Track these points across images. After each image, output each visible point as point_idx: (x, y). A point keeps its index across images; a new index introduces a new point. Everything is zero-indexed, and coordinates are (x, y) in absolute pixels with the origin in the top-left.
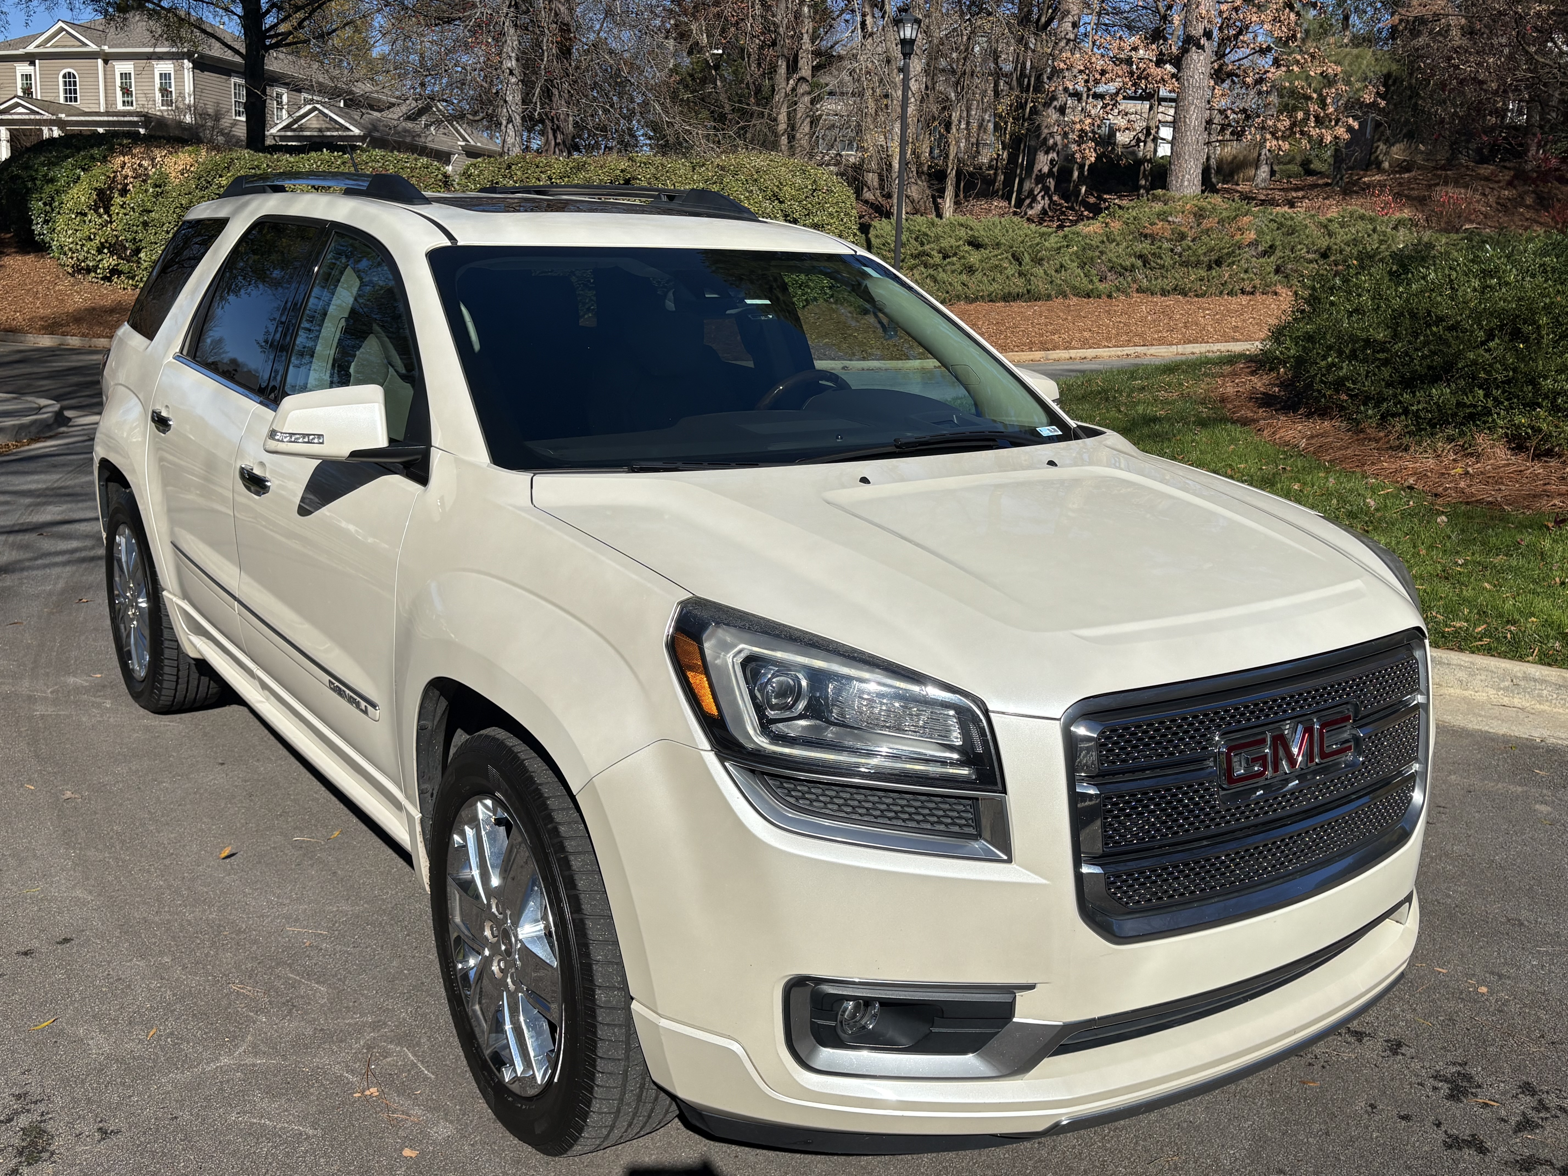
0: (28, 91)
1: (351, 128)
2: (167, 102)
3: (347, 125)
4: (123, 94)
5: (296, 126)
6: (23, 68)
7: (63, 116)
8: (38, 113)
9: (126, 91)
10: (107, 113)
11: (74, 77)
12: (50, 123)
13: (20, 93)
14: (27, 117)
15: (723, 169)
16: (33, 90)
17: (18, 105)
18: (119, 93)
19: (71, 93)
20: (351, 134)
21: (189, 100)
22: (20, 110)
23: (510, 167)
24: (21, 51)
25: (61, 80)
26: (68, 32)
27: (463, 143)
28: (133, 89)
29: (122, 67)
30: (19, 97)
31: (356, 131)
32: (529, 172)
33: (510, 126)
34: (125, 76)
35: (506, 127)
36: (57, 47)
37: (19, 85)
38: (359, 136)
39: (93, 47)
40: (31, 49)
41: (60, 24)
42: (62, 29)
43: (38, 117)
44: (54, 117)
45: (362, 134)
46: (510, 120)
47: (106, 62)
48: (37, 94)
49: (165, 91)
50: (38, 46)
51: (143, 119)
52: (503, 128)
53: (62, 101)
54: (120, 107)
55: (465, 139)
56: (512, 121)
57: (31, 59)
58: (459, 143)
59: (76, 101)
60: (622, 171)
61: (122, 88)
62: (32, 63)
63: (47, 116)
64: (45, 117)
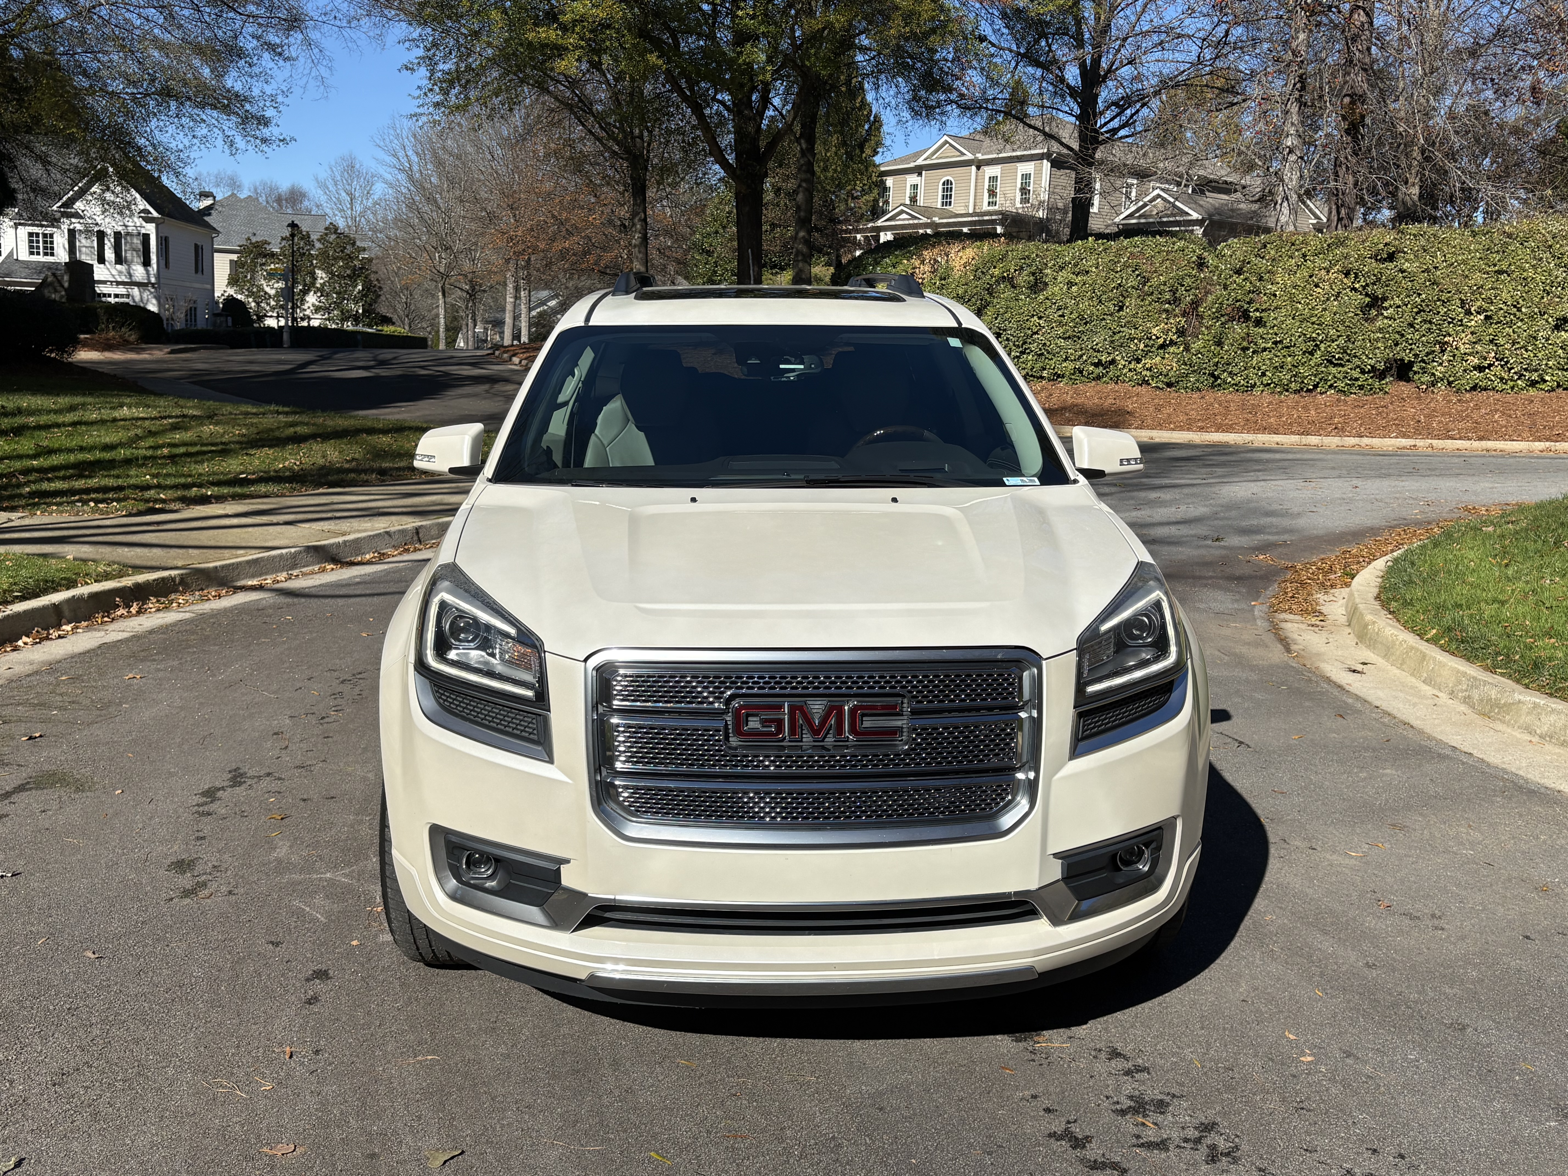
0: (913, 199)
1: (1190, 212)
2: (1024, 200)
3: (1186, 209)
4: (990, 195)
5: (1137, 215)
6: (912, 179)
7: (936, 219)
8: (916, 218)
9: (992, 193)
10: (975, 214)
11: (951, 184)
12: (926, 225)
13: (908, 202)
14: (907, 222)
15: (1510, 236)
16: (918, 198)
17: (902, 212)
18: (986, 195)
19: (947, 198)
20: (1190, 218)
21: (1044, 196)
22: (904, 216)
23: (1265, 246)
24: (912, 165)
25: (941, 187)
26: (951, 145)
27: (1315, 221)
28: (998, 191)
29: (990, 171)
30: (904, 205)
31: (1195, 216)
32: (1283, 250)
33: (1285, 204)
34: (993, 179)
35: (1281, 205)
36: (941, 158)
37: (908, 195)
38: (1197, 220)
39: (969, 156)
40: (920, 162)
41: (946, 138)
42: (946, 142)
43: (916, 221)
44: (929, 221)
45: (1200, 217)
46: (1286, 198)
47: (978, 168)
48: (921, 202)
49: (1024, 191)
50: (925, 159)
51: (1000, 217)
52: (1278, 206)
53: (939, 206)
54: (985, 208)
55: (1317, 217)
56: (1287, 199)
57: (918, 170)
58: (1311, 221)
59: (950, 204)
60: (1386, 244)
61: (989, 190)
62: (920, 174)
63: (924, 220)
64: (921, 222)
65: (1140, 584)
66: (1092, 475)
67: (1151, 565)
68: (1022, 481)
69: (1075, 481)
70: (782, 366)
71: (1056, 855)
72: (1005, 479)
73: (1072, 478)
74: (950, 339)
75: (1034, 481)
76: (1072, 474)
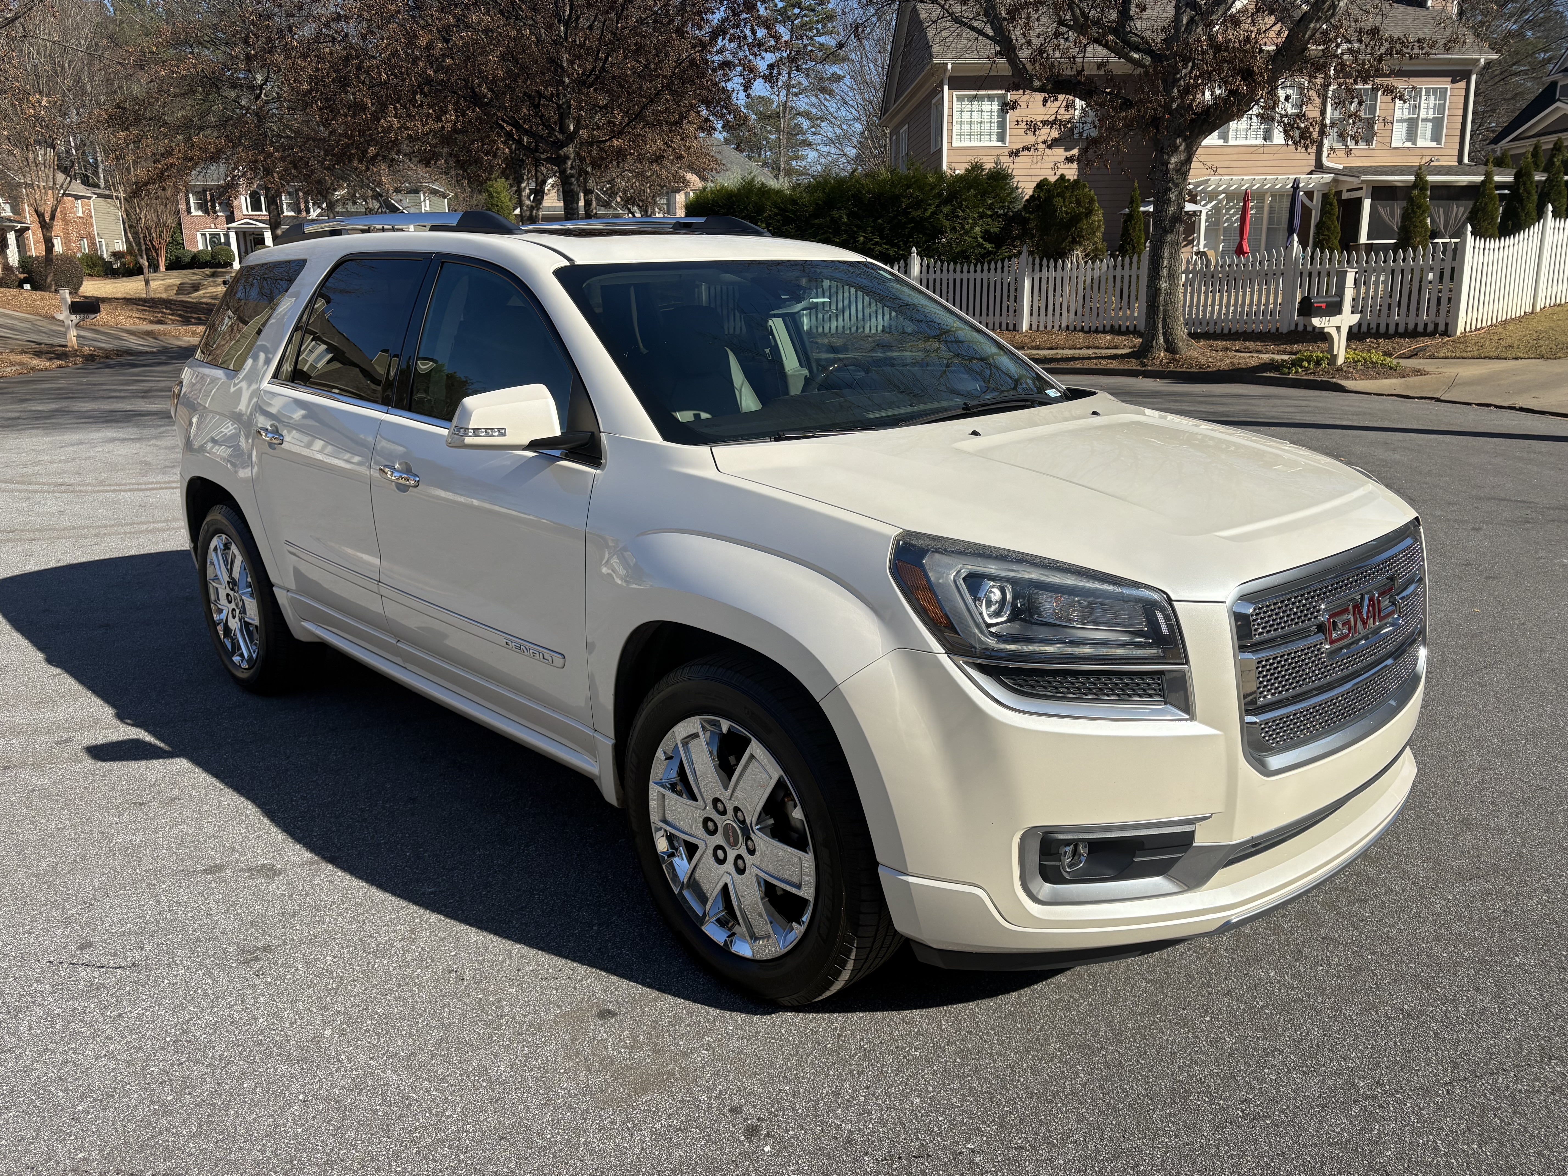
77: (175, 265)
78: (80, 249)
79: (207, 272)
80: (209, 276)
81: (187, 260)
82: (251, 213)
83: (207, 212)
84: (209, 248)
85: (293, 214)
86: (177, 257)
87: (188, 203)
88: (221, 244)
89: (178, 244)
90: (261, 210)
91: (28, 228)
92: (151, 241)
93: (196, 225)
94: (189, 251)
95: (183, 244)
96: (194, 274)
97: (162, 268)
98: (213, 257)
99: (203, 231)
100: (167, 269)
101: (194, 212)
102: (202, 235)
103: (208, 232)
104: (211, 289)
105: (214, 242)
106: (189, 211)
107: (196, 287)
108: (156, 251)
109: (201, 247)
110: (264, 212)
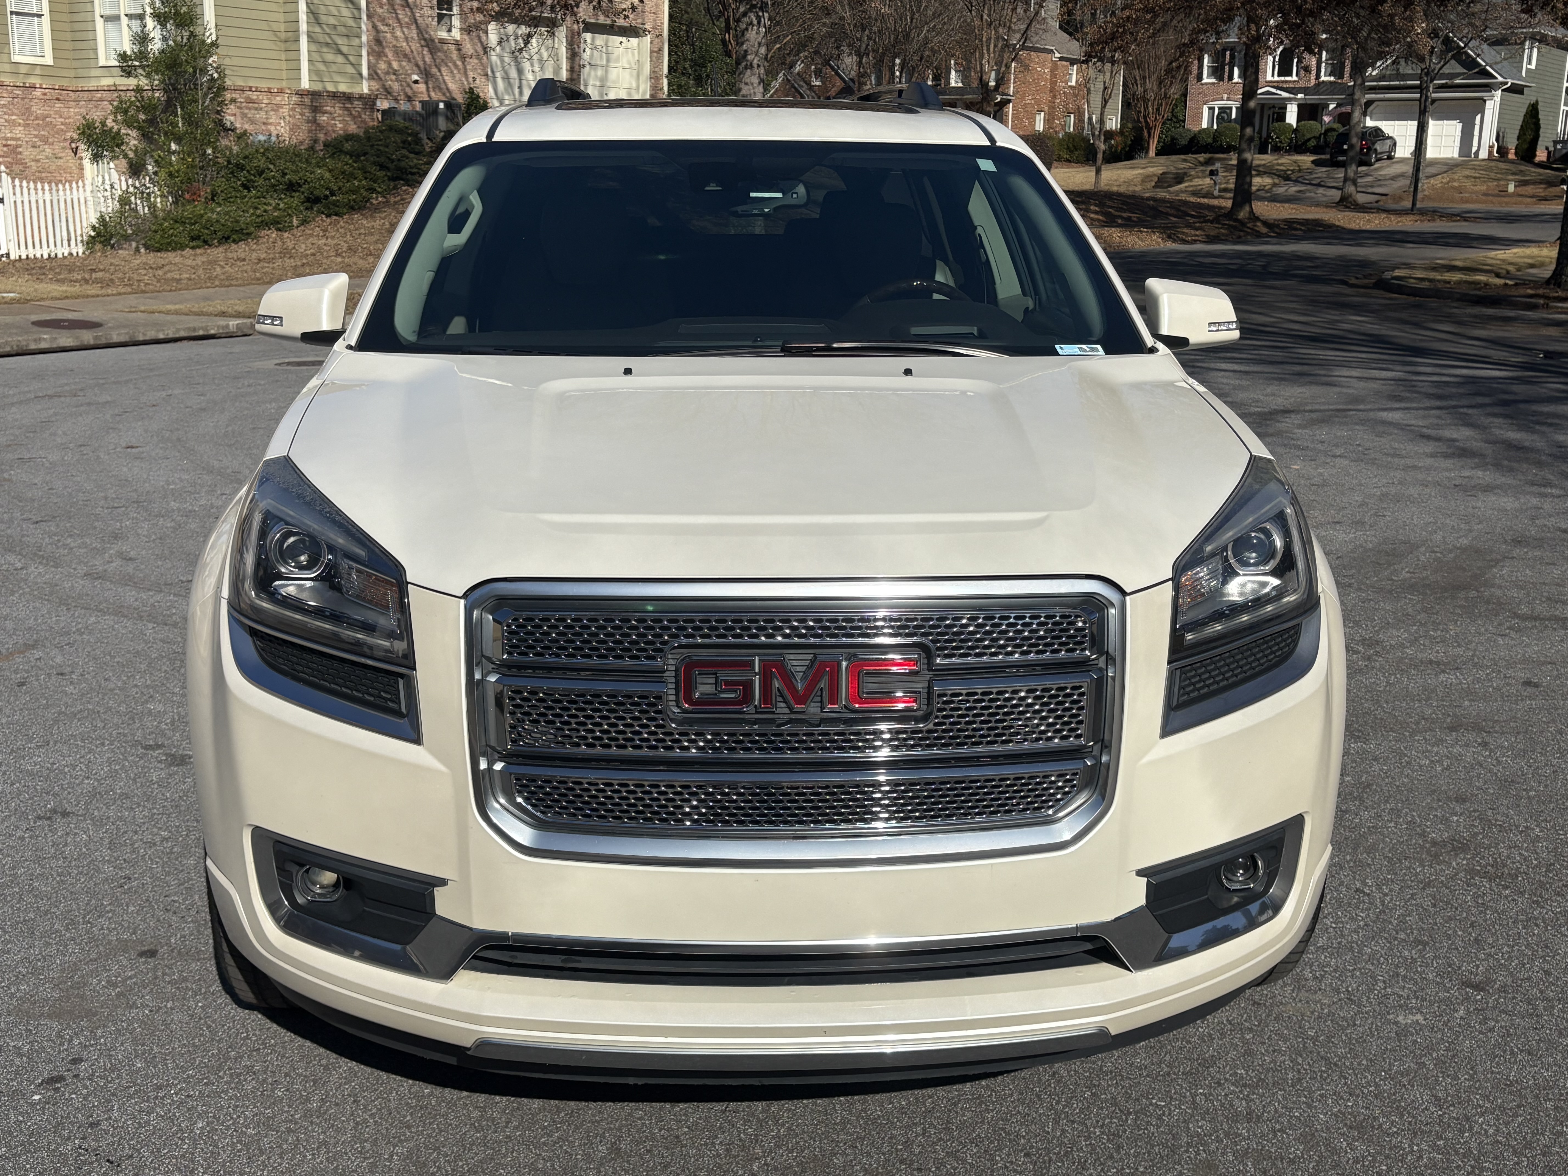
65: (1257, 487)
66: (1176, 343)
67: (1269, 460)
68: (1080, 349)
69: (1153, 350)
70: (753, 195)
71: (1140, 873)
72: (1057, 347)
73: (1149, 345)
74: (980, 161)
75: (1097, 350)
76: (1149, 341)
77: (1167, 149)
78: (1063, 127)
79: (1201, 159)
80: (1202, 164)
81: (1184, 142)
82: (1276, 78)
83: (1221, 78)
84: (1215, 127)
85: (1332, 79)
86: (1173, 139)
87: (1201, 67)
88: (1230, 121)
89: (1179, 121)
90: (1291, 75)
91: (1009, 101)
92: (1145, 117)
93: (1205, 95)
94: (1189, 130)
95: (1184, 121)
96: (1185, 160)
97: (1152, 153)
98: (1215, 139)
99: (1212, 104)
100: (1157, 155)
101: (1206, 80)
102: (1210, 108)
103: (1217, 104)
104: (1197, 182)
105: (1223, 118)
106: (1200, 78)
107: (1179, 178)
108: (1149, 130)
109: (1205, 125)
110: (1294, 78)
